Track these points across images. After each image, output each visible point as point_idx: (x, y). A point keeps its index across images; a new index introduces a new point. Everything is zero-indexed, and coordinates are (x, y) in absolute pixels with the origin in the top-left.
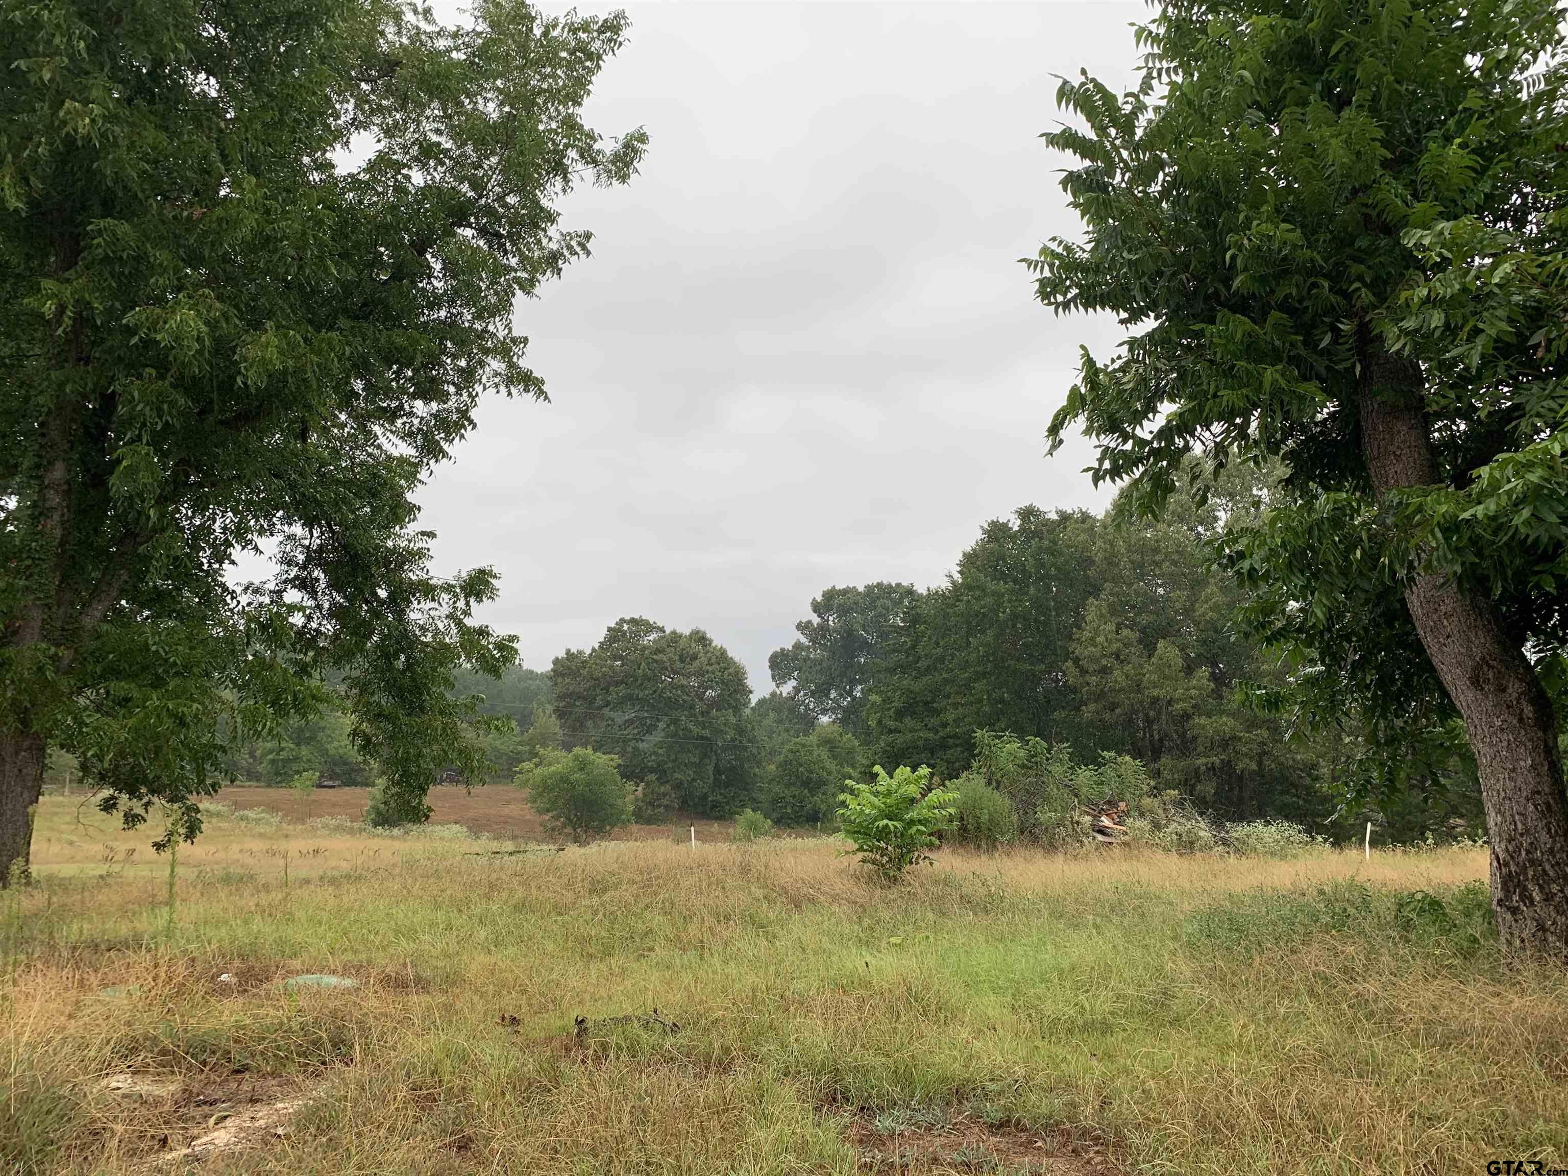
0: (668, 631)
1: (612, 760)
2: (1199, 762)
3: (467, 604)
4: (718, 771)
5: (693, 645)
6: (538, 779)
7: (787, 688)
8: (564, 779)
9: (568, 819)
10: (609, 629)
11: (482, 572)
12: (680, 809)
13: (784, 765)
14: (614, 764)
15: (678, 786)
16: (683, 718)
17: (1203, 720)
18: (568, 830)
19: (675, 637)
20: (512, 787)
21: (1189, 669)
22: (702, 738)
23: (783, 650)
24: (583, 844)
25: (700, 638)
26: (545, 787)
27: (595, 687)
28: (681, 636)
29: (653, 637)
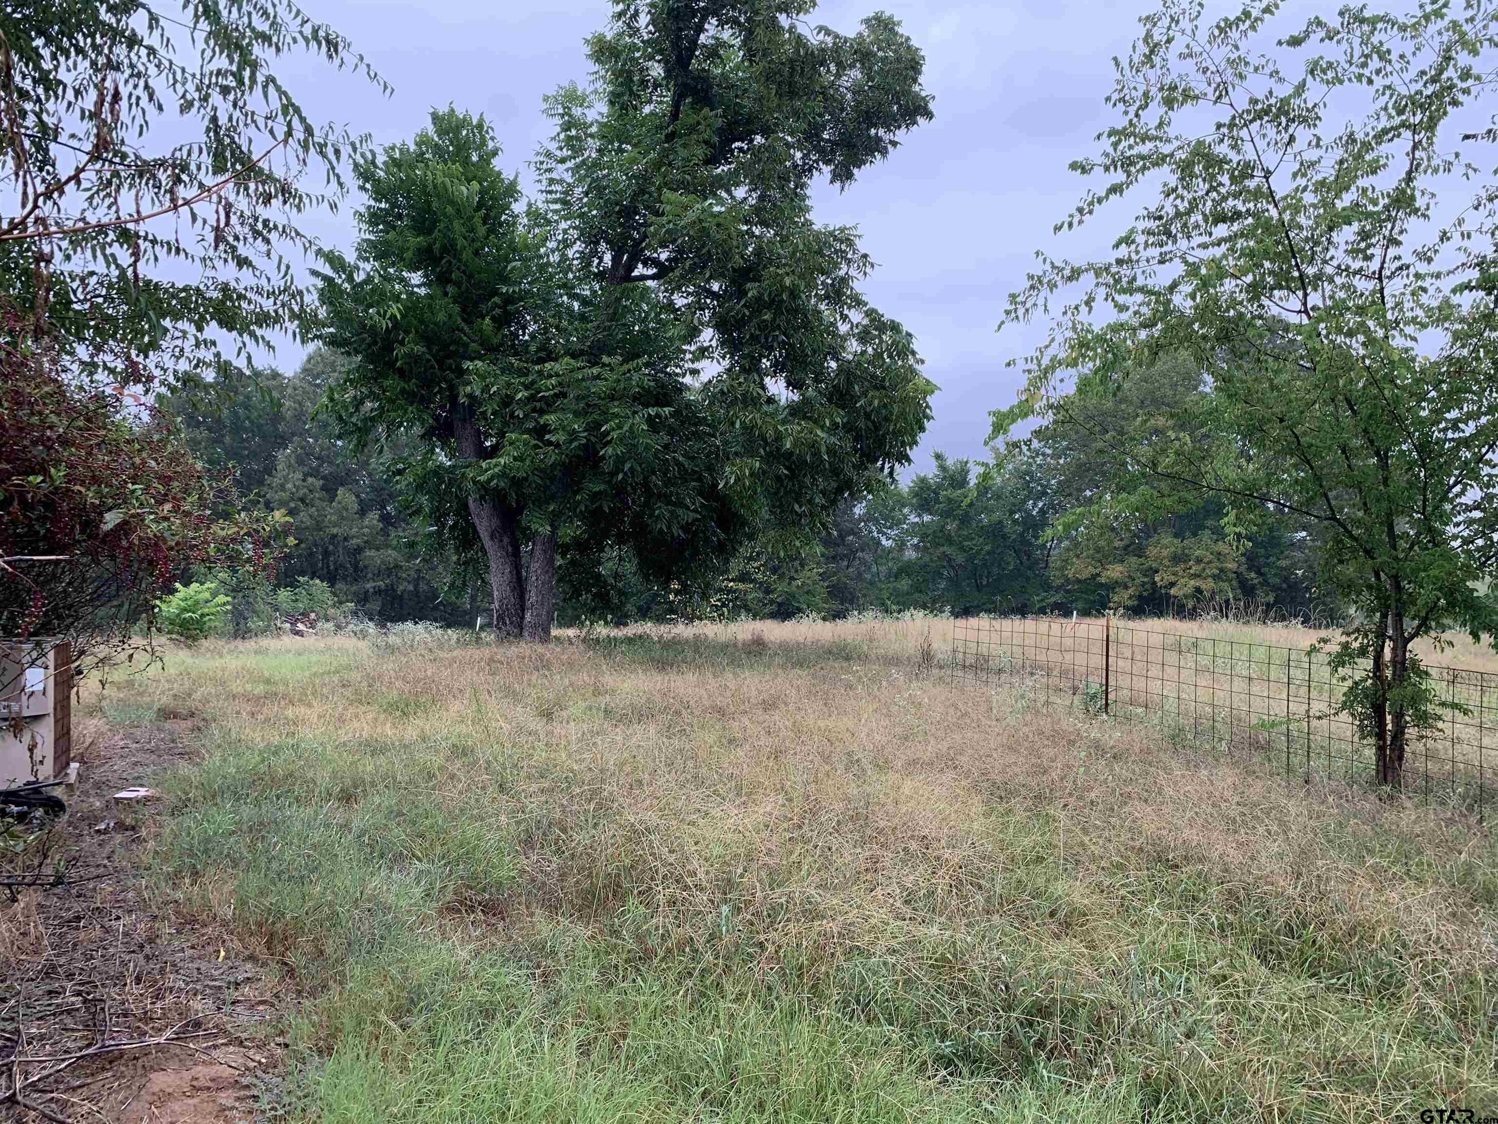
2: (368, 586)
17: (373, 553)
21: (362, 512)
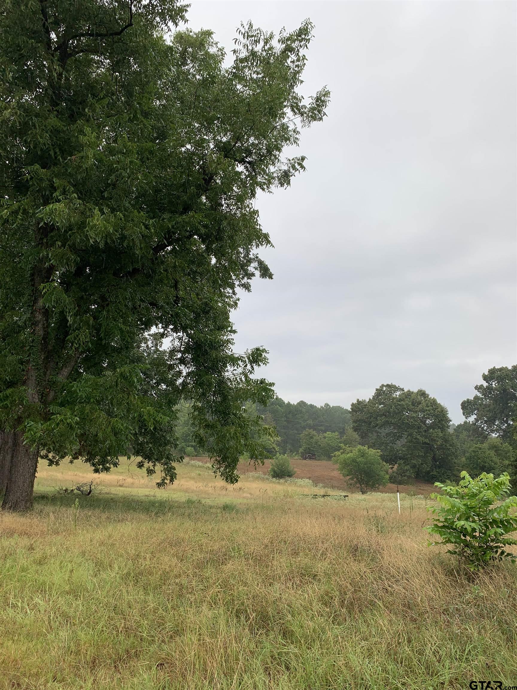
0: (406, 390)
1: (378, 452)
3: (252, 367)
4: (434, 459)
5: (419, 397)
6: (342, 460)
7: (472, 419)
8: (354, 461)
9: (357, 479)
10: (377, 390)
11: (258, 349)
12: (416, 478)
13: (469, 458)
14: (378, 454)
15: (414, 467)
16: (415, 433)
18: (358, 485)
19: (410, 393)
20: (330, 462)
22: (425, 443)
23: (468, 400)
24: (363, 493)
25: (422, 394)
26: (345, 464)
27: (371, 417)
28: (413, 393)
29: (398, 393)
